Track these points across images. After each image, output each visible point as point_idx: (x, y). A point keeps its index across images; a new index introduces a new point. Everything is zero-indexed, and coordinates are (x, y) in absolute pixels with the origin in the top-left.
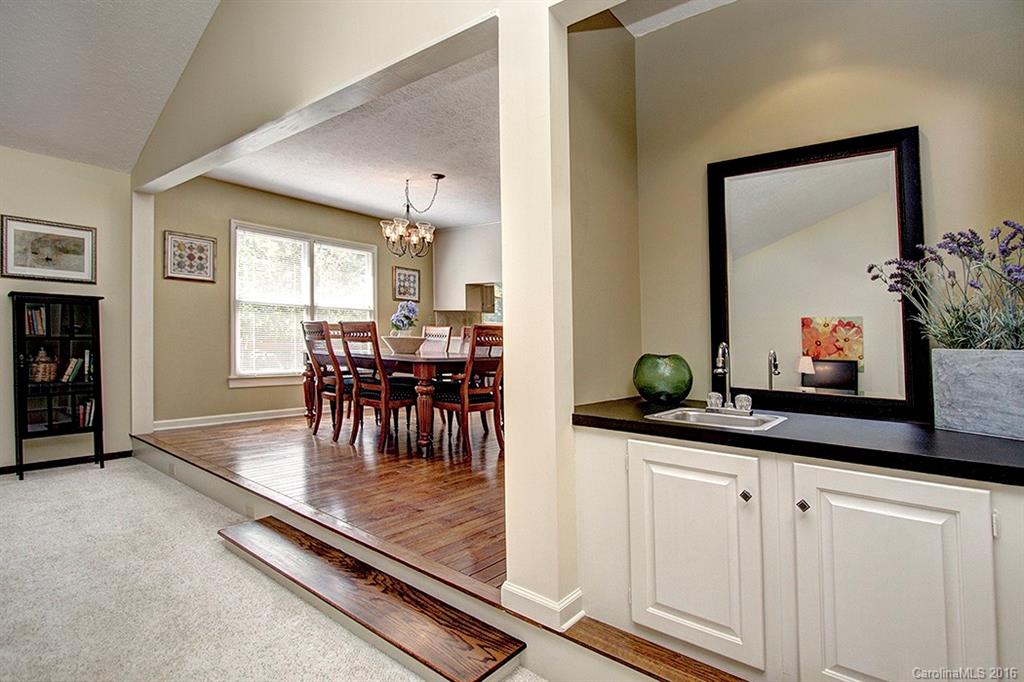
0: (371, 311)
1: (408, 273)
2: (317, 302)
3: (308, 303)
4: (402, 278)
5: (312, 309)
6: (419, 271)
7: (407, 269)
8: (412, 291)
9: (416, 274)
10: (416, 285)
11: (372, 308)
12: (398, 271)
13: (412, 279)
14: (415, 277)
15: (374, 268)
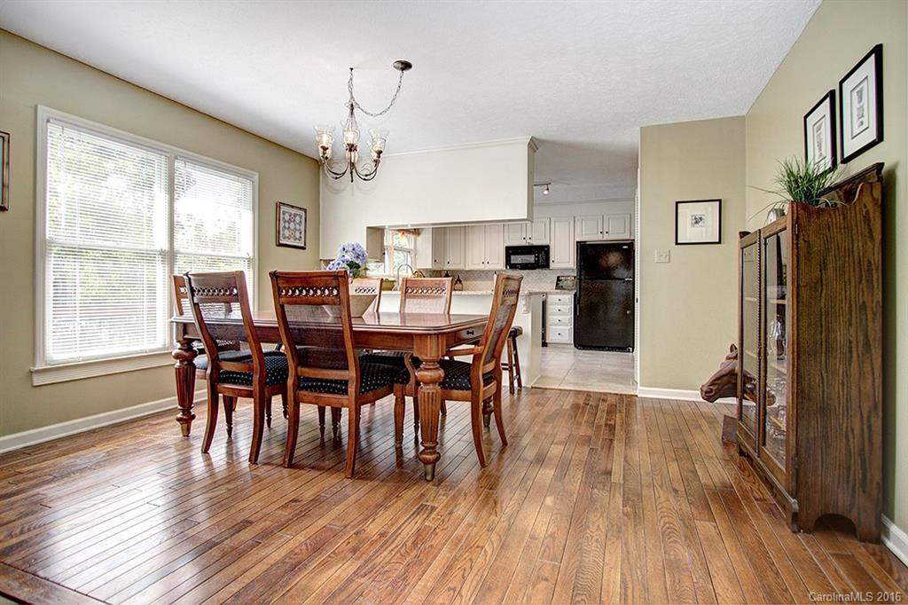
0: (249, 260)
1: (293, 211)
2: (177, 246)
3: (166, 247)
4: (287, 217)
5: (170, 256)
6: (305, 210)
7: (292, 207)
8: (298, 235)
9: (303, 213)
10: (302, 228)
11: (251, 255)
12: (283, 208)
13: (298, 219)
14: (301, 218)
15: (254, 202)
